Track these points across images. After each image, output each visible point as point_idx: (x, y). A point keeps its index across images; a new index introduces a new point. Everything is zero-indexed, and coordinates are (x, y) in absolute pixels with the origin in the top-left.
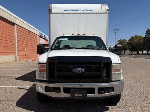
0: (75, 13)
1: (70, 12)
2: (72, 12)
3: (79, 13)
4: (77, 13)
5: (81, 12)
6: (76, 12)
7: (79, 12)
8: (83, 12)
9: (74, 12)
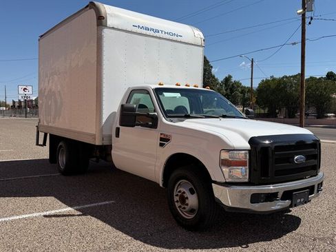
1: (144, 32)
2: (148, 33)
3: (160, 38)
4: (156, 37)
7: (160, 35)
8: (167, 36)
9: (151, 33)
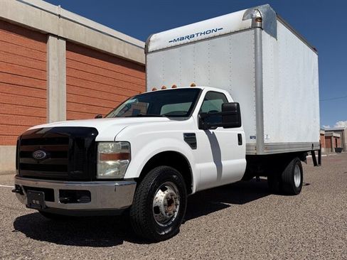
0: (188, 44)
1: (178, 43)
2: (182, 42)
3: (195, 42)
4: (191, 43)
5: (200, 37)
6: (189, 41)
7: (196, 38)
8: (203, 36)
